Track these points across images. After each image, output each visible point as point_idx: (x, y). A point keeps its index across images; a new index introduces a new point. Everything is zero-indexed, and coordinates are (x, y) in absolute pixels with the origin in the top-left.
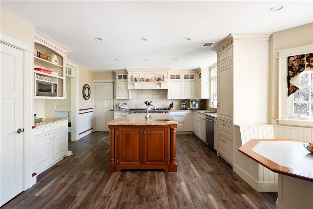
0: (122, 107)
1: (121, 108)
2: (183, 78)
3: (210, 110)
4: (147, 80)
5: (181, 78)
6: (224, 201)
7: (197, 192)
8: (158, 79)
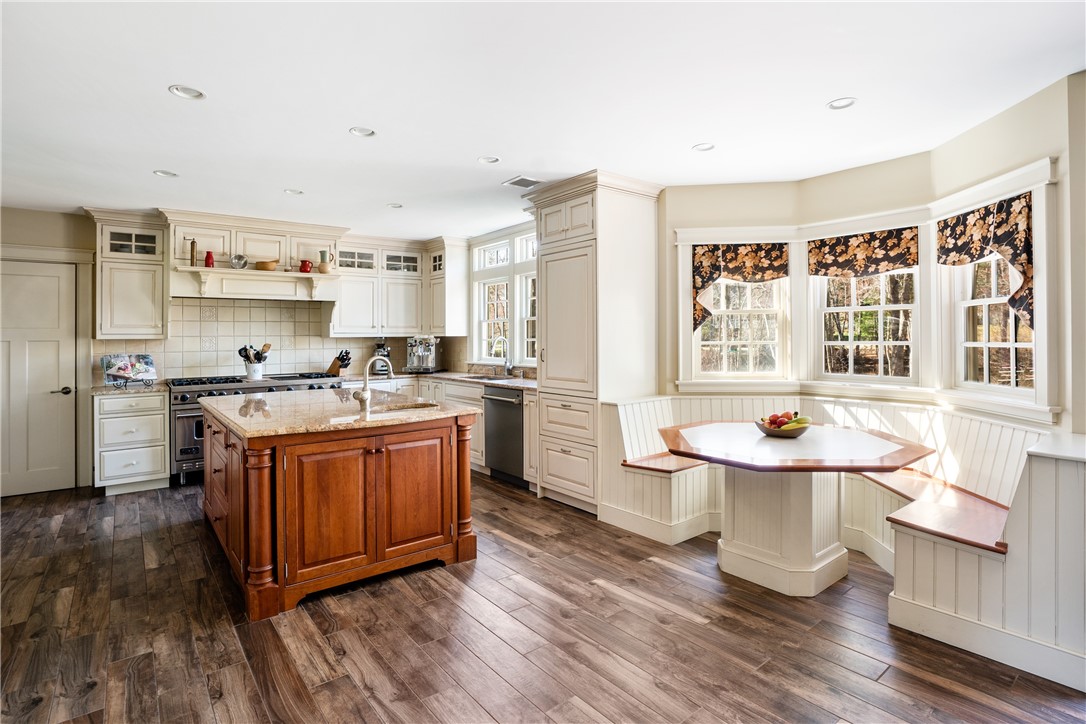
0: (130, 374)
1: (127, 379)
2: (383, 268)
3: (469, 372)
4: (261, 266)
5: (375, 264)
6: (632, 581)
7: (565, 583)
8: (304, 262)
